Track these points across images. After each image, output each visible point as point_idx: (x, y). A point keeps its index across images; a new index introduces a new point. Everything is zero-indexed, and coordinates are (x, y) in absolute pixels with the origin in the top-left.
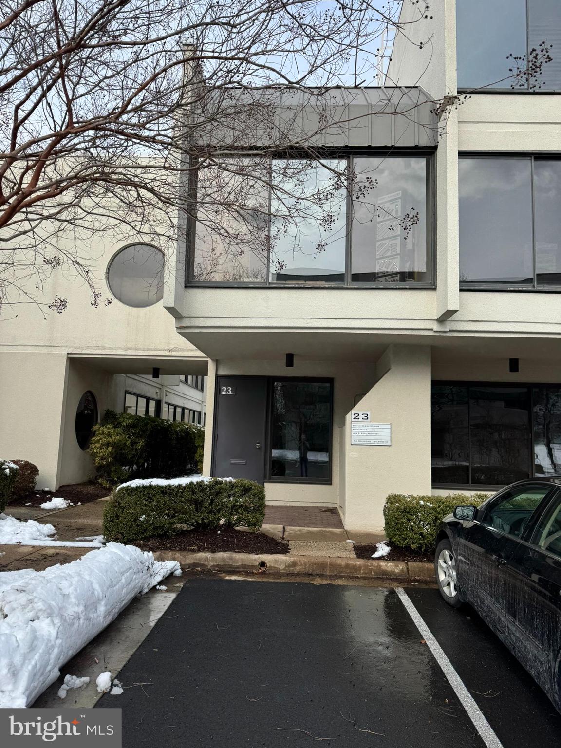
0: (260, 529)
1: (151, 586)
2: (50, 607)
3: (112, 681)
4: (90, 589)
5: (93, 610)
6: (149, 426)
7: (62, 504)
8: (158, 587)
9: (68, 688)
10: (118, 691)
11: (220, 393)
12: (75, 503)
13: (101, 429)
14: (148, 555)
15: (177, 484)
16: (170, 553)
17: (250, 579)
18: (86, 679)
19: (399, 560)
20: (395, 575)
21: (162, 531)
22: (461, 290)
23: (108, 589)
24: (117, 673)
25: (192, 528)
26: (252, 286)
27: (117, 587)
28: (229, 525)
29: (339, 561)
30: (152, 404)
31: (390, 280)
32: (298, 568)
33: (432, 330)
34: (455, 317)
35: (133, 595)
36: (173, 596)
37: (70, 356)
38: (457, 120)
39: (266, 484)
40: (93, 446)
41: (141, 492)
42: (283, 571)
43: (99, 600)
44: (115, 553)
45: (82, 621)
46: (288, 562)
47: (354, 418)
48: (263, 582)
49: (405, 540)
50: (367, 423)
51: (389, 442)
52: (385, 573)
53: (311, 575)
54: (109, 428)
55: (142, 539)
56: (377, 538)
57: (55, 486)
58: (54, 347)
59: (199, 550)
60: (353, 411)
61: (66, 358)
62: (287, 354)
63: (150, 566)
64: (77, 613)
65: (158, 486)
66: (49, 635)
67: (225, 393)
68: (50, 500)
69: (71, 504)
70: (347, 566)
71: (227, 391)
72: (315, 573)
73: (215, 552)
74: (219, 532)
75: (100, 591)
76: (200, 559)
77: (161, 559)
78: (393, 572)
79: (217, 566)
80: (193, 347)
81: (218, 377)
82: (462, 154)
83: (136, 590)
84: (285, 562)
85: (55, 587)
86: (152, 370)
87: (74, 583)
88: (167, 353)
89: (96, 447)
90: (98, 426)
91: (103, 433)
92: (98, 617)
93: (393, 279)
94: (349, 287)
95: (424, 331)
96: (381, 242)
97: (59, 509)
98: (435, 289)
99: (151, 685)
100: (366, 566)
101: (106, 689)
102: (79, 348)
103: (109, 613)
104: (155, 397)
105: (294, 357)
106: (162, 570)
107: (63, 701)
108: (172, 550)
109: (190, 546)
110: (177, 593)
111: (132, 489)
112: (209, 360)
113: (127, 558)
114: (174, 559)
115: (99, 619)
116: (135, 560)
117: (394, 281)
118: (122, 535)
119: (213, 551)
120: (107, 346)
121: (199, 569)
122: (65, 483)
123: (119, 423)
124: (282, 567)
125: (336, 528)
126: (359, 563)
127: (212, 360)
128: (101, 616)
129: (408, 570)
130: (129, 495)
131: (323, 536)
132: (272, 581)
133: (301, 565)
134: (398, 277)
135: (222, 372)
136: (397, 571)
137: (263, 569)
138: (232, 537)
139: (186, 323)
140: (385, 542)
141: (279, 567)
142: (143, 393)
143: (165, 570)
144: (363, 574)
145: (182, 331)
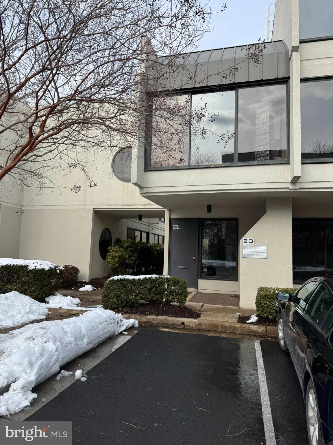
0: (185, 304)
1: (120, 332)
2: (55, 337)
3: (83, 374)
4: (79, 329)
5: (80, 340)
6: (139, 247)
7: (90, 289)
8: (123, 332)
9: (61, 376)
10: (84, 379)
11: (172, 228)
12: (97, 288)
13: (113, 248)
14: (118, 316)
15: (138, 279)
16: (134, 315)
17: (174, 331)
18: (71, 373)
19: (262, 325)
20: (258, 333)
21: (131, 303)
22: (302, 164)
23: (90, 331)
24: (87, 371)
25: (148, 302)
26: (180, 168)
27: (96, 330)
28: (168, 302)
29: (226, 324)
30: (144, 235)
31: (263, 159)
32: (202, 327)
33: (288, 188)
34: (300, 180)
35: (108, 335)
36: (130, 337)
37: (95, 210)
38: (299, 60)
39: (199, 280)
40: (108, 258)
41: (119, 282)
42: (194, 328)
43: (84, 336)
44: (98, 313)
45: (73, 345)
46: (197, 323)
47: (244, 242)
48: (180, 333)
49: (266, 313)
50: (251, 245)
51: (266, 256)
52: (253, 331)
53: (210, 331)
54: (116, 248)
55: (121, 307)
56: (252, 312)
57: (88, 279)
58: (86, 205)
59: (149, 315)
60: (243, 238)
61: (92, 211)
62: (207, 205)
63: (120, 321)
64: (70, 341)
65: (128, 279)
66: (52, 350)
67: (175, 228)
68: (84, 286)
69: (95, 288)
70: (231, 327)
71: (176, 227)
72: (212, 330)
73: (158, 316)
74: (161, 305)
75: (85, 331)
76: (149, 319)
77: (128, 318)
78: (257, 332)
79: (158, 323)
80: (153, 203)
81: (171, 219)
82: (303, 80)
83: (110, 333)
84: (195, 323)
85: (60, 328)
86: (138, 216)
87: (70, 326)
88: (143, 207)
89: (109, 258)
90: (111, 247)
91: (113, 251)
92: (83, 344)
93: (265, 158)
94: (236, 165)
95: (283, 189)
96: (258, 137)
97: (88, 291)
98: (289, 164)
99: (101, 378)
100: (242, 327)
101: (79, 378)
102: (99, 206)
103: (90, 343)
104: (145, 230)
105: (212, 206)
106: (126, 324)
107: (57, 381)
108: (135, 314)
109: (145, 312)
110: (132, 336)
111: (115, 280)
112: (166, 210)
113: (105, 316)
114: (136, 319)
115: (83, 345)
116: (110, 317)
117: (266, 159)
118: (111, 305)
119: (157, 315)
120: (112, 204)
121: (149, 324)
122: (94, 277)
123: (122, 245)
124: (194, 325)
125: (235, 306)
126: (237, 325)
127: (167, 209)
128: (85, 345)
129: (267, 331)
130: (113, 284)
131: (224, 310)
132: (186, 333)
133: (204, 325)
134: (268, 158)
135: (173, 217)
136: (260, 331)
137: (183, 326)
138: (168, 308)
139: (145, 191)
140: (256, 314)
141: (192, 325)
142: (138, 229)
143: (128, 324)
144: (239, 331)
145: (143, 195)
